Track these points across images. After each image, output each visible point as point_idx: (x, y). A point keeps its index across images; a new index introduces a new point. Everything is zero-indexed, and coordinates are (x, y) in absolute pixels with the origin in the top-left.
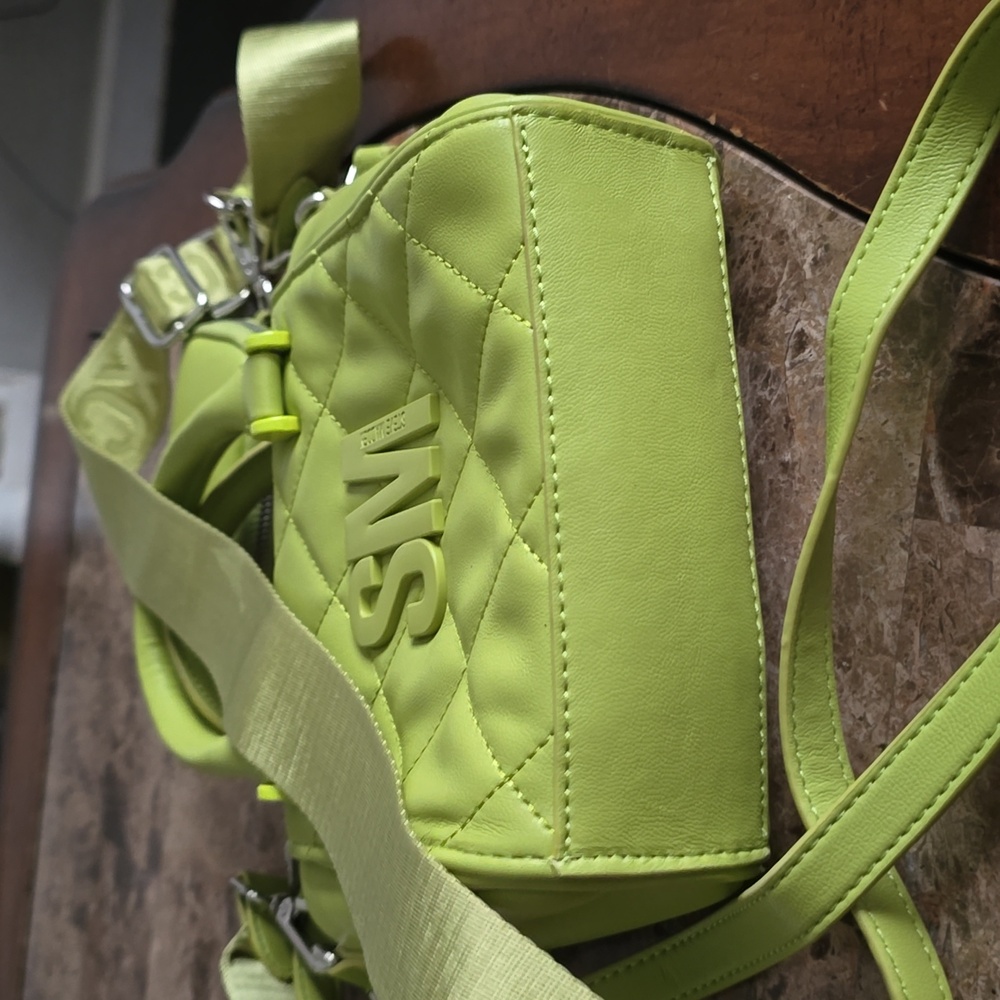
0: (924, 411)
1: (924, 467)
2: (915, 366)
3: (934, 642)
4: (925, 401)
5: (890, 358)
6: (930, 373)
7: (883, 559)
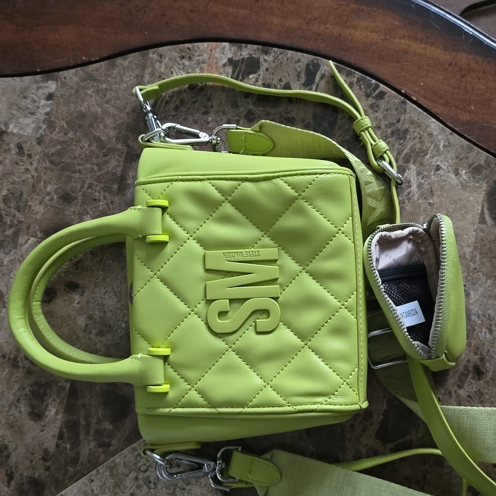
0: (483, 195)
1: (482, 210)
2: (480, 182)
3: (484, 257)
4: (484, 193)
5: (472, 179)
6: (485, 185)
7: (467, 234)
